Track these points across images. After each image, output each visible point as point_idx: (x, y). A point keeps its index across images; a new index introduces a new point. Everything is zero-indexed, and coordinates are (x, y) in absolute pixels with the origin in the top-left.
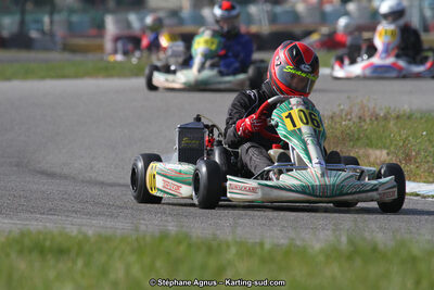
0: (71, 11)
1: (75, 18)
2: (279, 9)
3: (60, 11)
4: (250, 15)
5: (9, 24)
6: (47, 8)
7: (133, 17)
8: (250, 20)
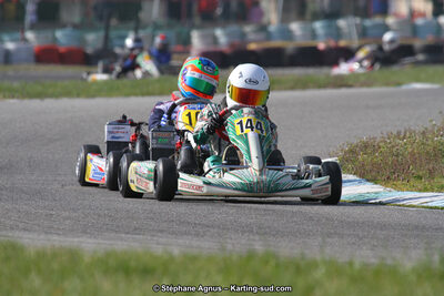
0: (157, 26)
2: (368, 23)
4: (338, 29)
5: (93, 40)
6: (132, 24)
7: (219, 32)
8: (338, 34)
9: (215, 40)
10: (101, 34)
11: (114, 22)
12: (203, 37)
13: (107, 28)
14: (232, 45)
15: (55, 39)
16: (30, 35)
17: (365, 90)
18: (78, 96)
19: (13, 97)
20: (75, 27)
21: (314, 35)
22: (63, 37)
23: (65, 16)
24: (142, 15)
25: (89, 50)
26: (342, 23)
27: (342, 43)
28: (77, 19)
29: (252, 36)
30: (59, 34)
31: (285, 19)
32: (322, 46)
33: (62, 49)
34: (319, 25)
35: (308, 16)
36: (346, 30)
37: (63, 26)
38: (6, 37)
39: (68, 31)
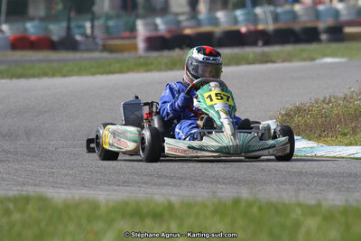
0: (108, 17)
1: (111, 23)
2: (279, 10)
3: (99, 18)
4: (255, 15)
5: (57, 31)
6: (89, 16)
7: (159, 21)
8: (255, 19)
9: (156, 26)
10: (64, 25)
11: (73, 14)
12: (146, 25)
13: (69, 20)
14: (169, 31)
15: (25, 30)
16: (5, 27)
17: (286, 65)
18: (53, 75)
20: (42, 19)
21: (236, 21)
22: (32, 28)
23: (31, 11)
24: (96, 8)
25: (55, 38)
26: (258, 10)
27: (261, 27)
28: (42, 13)
29: (185, 24)
30: (29, 25)
31: (212, 9)
32: (243, 30)
33: (33, 37)
34: (239, 13)
35: (230, 6)
36: (262, 17)
37: (32, 19)
39: (36, 23)
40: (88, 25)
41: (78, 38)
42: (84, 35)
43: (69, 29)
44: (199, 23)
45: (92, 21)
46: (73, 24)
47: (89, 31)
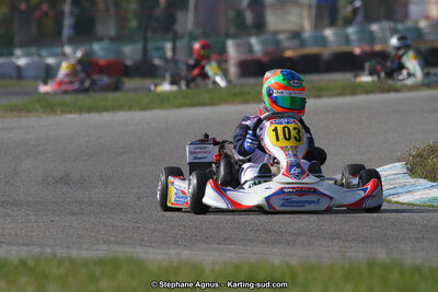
0: (192, 37)
2: (400, 27)
3: (182, 37)
4: (371, 33)
5: (131, 52)
7: (254, 41)
8: (371, 37)
9: (250, 47)
10: (140, 46)
11: (150, 34)
12: (238, 46)
13: (145, 40)
14: (266, 53)
16: (68, 49)
19: (70, 112)
20: (112, 40)
21: (347, 40)
22: (100, 51)
23: (100, 29)
24: (178, 27)
25: (129, 62)
26: (374, 27)
27: (378, 48)
28: (112, 31)
29: (286, 44)
30: (96, 47)
31: (318, 26)
32: (357, 51)
33: (102, 62)
34: (351, 31)
35: (340, 22)
36: (380, 35)
37: (101, 39)
38: (44, 52)
39: (105, 44)
40: (168, 46)
41: (157, 62)
42: (164, 58)
43: (145, 51)
44: (303, 44)
45: (174, 41)
46: (151, 46)
47: (169, 54)
